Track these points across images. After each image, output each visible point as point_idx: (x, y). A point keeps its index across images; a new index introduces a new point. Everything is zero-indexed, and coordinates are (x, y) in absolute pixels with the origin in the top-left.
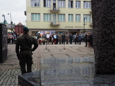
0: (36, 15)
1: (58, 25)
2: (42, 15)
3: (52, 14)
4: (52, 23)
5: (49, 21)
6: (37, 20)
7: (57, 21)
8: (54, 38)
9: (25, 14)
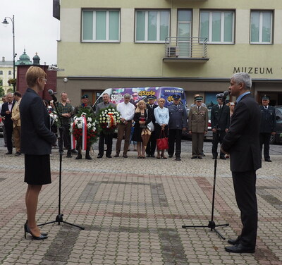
0: (101, 15)
1: (201, 63)
2: (128, 15)
3: (174, 12)
4: (173, 50)
5: (158, 41)
6: (107, 40)
7: (195, 41)
8: (157, 126)
9: (57, 14)
